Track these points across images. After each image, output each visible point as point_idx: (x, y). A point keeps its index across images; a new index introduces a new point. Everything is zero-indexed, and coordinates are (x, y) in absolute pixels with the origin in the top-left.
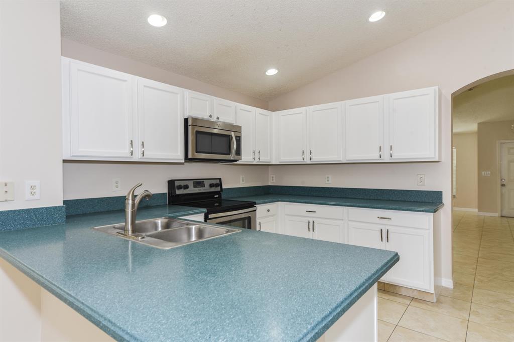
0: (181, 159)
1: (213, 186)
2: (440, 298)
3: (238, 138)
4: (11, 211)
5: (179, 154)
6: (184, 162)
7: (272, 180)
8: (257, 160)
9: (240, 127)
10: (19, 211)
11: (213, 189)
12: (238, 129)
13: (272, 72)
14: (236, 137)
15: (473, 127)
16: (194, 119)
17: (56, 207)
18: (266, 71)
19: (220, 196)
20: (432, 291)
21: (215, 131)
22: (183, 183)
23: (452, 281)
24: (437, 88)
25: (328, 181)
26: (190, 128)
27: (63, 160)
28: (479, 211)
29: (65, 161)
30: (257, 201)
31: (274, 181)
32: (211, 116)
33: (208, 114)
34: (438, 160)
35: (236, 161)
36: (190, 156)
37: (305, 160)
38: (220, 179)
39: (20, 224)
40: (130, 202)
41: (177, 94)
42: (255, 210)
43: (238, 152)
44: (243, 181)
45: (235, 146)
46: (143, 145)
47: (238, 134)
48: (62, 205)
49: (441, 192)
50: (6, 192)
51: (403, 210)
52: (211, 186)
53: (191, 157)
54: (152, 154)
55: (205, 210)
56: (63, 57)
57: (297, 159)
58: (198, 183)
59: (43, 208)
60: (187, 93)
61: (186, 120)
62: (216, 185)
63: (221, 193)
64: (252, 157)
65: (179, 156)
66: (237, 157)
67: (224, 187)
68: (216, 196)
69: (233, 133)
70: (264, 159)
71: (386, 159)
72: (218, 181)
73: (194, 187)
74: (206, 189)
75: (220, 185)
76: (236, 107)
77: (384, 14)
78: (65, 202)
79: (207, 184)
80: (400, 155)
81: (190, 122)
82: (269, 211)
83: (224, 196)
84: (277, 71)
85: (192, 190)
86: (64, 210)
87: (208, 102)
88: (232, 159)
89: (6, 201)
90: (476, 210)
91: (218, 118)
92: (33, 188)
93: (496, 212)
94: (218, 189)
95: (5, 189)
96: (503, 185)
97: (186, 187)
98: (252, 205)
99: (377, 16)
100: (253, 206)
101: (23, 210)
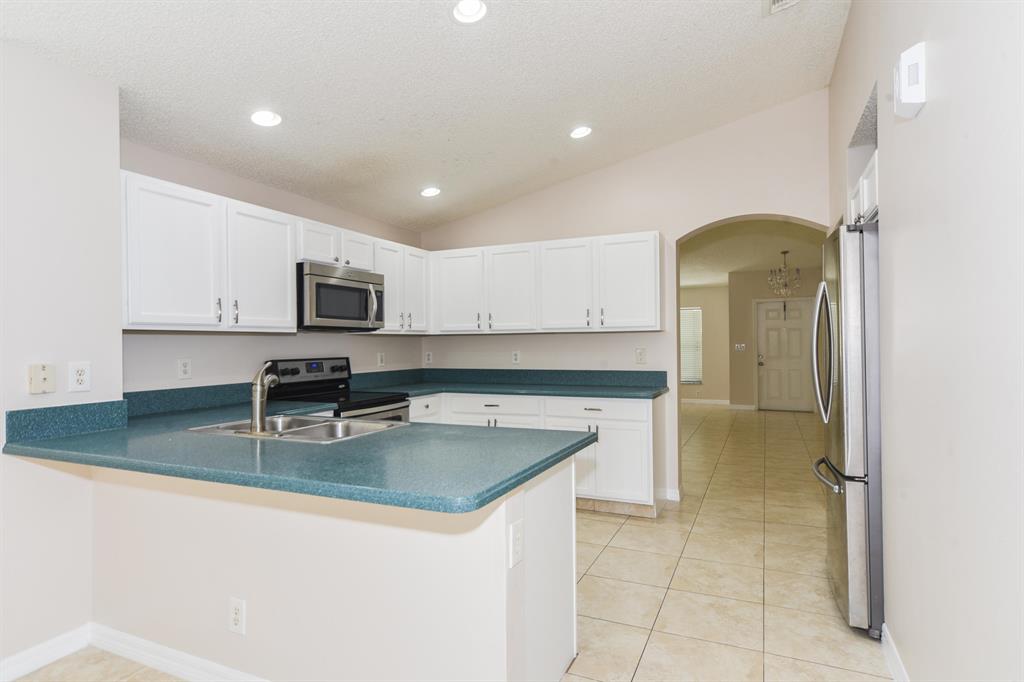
0: (293, 328)
1: (337, 370)
2: (663, 512)
3: (379, 294)
4: (50, 408)
5: (289, 319)
6: (295, 331)
7: (428, 361)
8: (406, 328)
9: (382, 277)
10: (62, 409)
11: (337, 375)
12: (379, 280)
13: (431, 192)
14: (376, 292)
15: (722, 278)
16: (313, 265)
17: (113, 403)
18: (422, 190)
19: (347, 387)
20: (651, 503)
21: (333, 281)
22: (290, 366)
23: (678, 492)
24: (657, 233)
25: (516, 360)
26: (307, 279)
27: (124, 330)
28: (731, 403)
29: (125, 332)
30: (410, 393)
31: (431, 361)
32: (337, 260)
33: (333, 256)
34: (658, 329)
35: (375, 329)
36: (307, 322)
37: (482, 327)
38: (347, 359)
39: (62, 429)
40: (259, 388)
41: (286, 224)
42: (408, 406)
43: (380, 316)
44: (382, 361)
45: (375, 307)
46: (236, 305)
47: (379, 288)
48: (121, 399)
49: (665, 372)
50: (45, 379)
51: (617, 397)
52: (334, 369)
53: (309, 324)
54: (250, 321)
55: (335, 405)
56: (122, 170)
57: (468, 326)
58: (314, 364)
59: (95, 404)
60: (301, 223)
61: (300, 267)
62: (340, 369)
63: (349, 381)
64: (398, 325)
65: (289, 322)
66: (378, 323)
67: (354, 371)
68: (340, 387)
69: (371, 287)
70: (418, 326)
71: (596, 327)
72: (344, 363)
73: (308, 371)
74: (326, 374)
75: (347, 367)
76: (374, 244)
77: (590, 130)
78: (125, 395)
79: (327, 366)
80: (613, 322)
81: (306, 270)
82: (427, 407)
83: (353, 386)
84: (439, 191)
85: (304, 376)
86: (125, 406)
87: (332, 238)
88: (370, 326)
89: (44, 393)
90: (728, 402)
91: (348, 263)
92: (80, 373)
93: (753, 404)
94: (345, 375)
95: (43, 374)
96: (761, 364)
97: (295, 372)
98: (403, 398)
99: (581, 132)
100: (404, 400)
101: (66, 407)
